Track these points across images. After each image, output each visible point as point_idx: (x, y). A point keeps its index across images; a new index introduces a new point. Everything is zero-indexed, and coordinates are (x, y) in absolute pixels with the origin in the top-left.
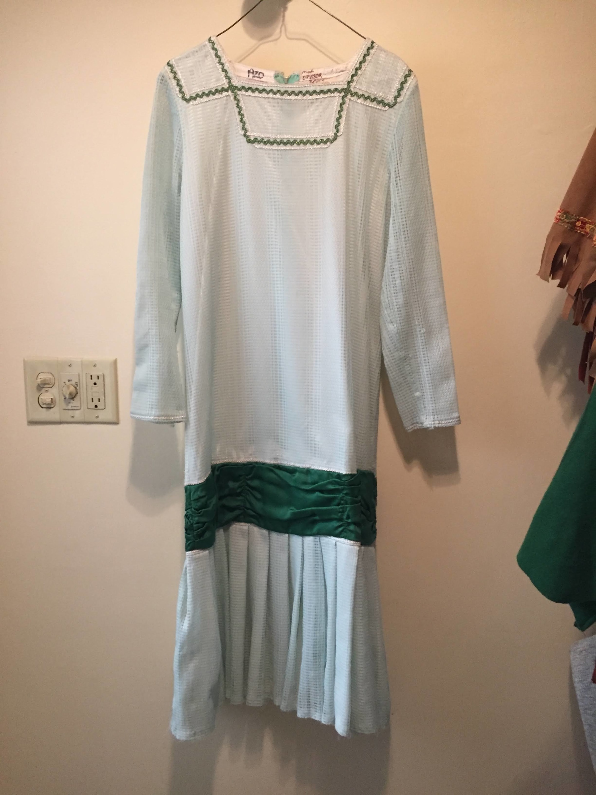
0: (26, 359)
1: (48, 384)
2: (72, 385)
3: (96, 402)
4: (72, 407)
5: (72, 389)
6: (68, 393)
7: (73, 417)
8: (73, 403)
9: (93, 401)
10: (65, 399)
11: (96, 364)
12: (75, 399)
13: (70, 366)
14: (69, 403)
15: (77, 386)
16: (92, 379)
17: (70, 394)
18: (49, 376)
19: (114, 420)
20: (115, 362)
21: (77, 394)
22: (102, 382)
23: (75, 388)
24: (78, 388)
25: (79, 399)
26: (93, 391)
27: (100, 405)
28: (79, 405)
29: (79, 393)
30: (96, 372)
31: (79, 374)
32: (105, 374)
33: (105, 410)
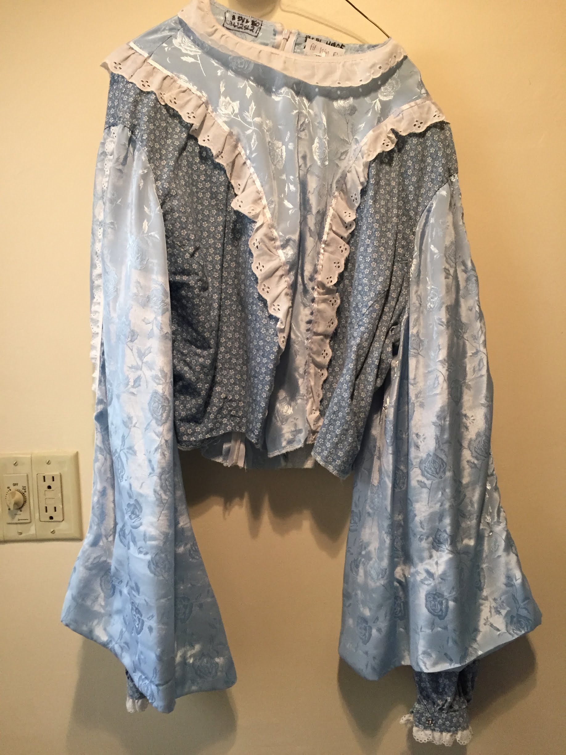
2: (18, 491)
3: (51, 512)
4: (19, 520)
5: (18, 496)
6: (13, 503)
7: (21, 533)
8: (20, 514)
9: (46, 511)
10: (9, 509)
11: (51, 461)
12: (23, 509)
13: (15, 464)
14: (16, 514)
15: (25, 492)
16: (45, 481)
17: (16, 504)
19: (77, 535)
20: (77, 455)
21: (25, 502)
22: (59, 484)
23: (23, 494)
24: (26, 494)
25: (29, 509)
26: (47, 497)
27: (57, 516)
28: (28, 518)
29: (28, 501)
30: (50, 472)
31: (27, 476)
32: (62, 473)
33: (63, 522)
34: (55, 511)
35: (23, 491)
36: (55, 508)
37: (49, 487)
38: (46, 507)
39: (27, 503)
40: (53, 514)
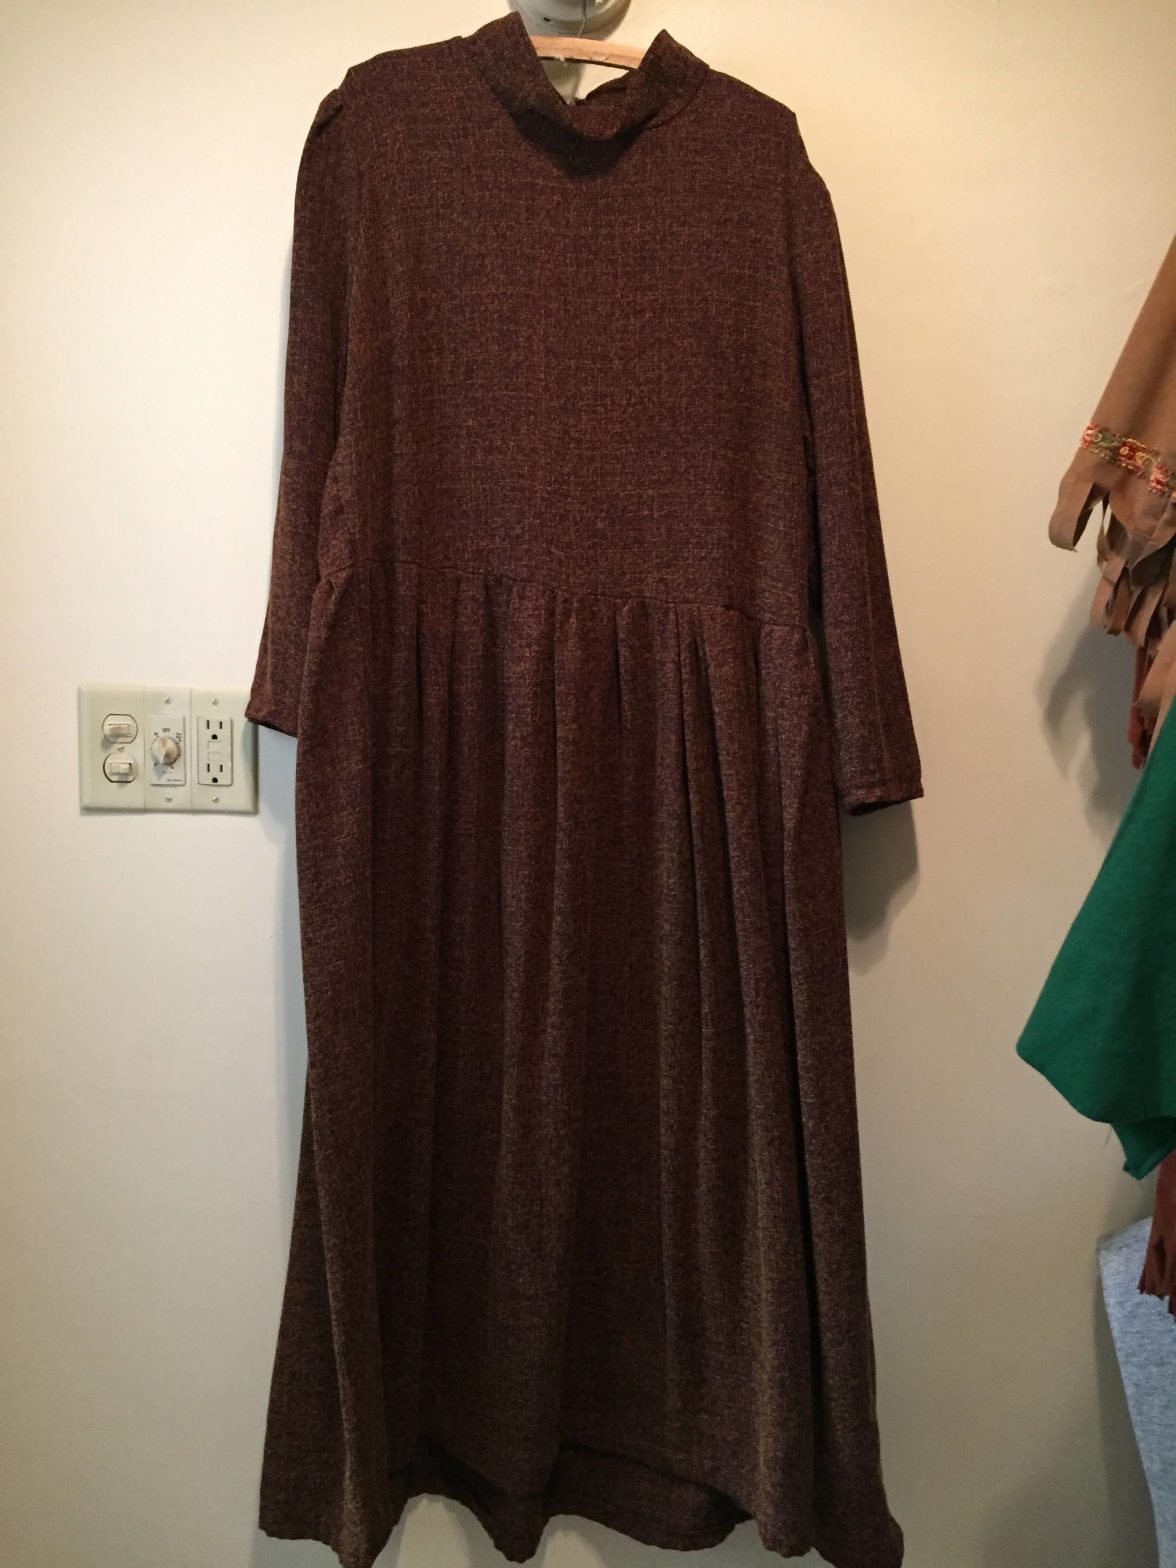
0: (83, 688)
1: (125, 736)
2: (169, 738)
3: (215, 772)
4: (169, 780)
5: (170, 745)
6: (164, 753)
7: (169, 800)
8: (170, 773)
9: (209, 771)
10: (155, 764)
11: (218, 700)
12: (175, 765)
13: (168, 702)
14: (164, 772)
15: (180, 741)
16: (208, 727)
17: (167, 756)
18: (128, 721)
19: (250, 807)
21: (179, 756)
22: (229, 734)
23: (177, 744)
24: (181, 744)
25: (182, 766)
26: (210, 750)
27: (224, 778)
28: (183, 779)
29: (182, 753)
30: (216, 715)
31: (184, 719)
32: (234, 720)
33: (232, 787)
34: (221, 771)
35: (177, 740)
36: (221, 766)
37: (215, 737)
38: (209, 765)
39: (182, 757)
40: (218, 775)
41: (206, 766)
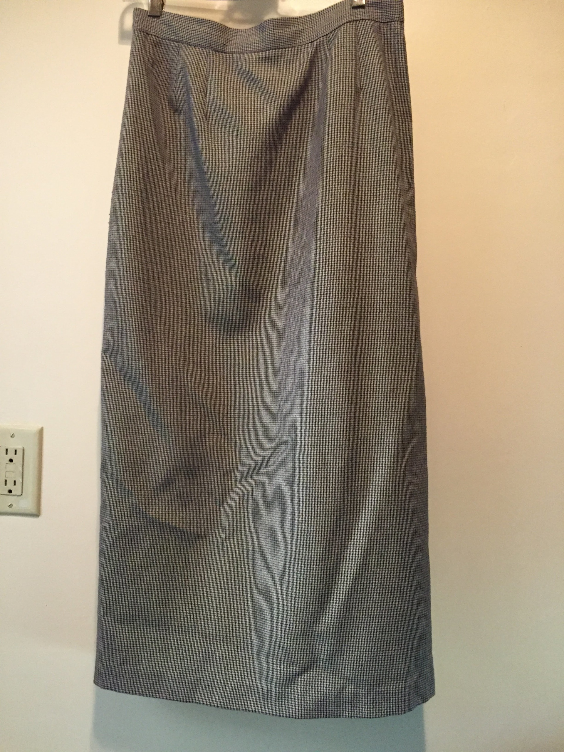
3: (10, 486)
9: (6, 484)
11: (15, 434)
16: (7, 453)
19: (34, 511)
20: (41, 432)
22: (21, 458)
26: (7, 470)
27: (16, 490)
30: (12, 445)
32: (25, 448)
33: (22, 496)
34: (15, 484)
36: (15, 482)
37: (11, 460)
38: (6, 481)
40: (12, 488)
41: (4, 482)
